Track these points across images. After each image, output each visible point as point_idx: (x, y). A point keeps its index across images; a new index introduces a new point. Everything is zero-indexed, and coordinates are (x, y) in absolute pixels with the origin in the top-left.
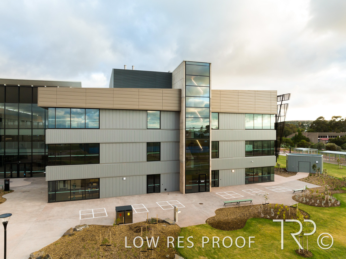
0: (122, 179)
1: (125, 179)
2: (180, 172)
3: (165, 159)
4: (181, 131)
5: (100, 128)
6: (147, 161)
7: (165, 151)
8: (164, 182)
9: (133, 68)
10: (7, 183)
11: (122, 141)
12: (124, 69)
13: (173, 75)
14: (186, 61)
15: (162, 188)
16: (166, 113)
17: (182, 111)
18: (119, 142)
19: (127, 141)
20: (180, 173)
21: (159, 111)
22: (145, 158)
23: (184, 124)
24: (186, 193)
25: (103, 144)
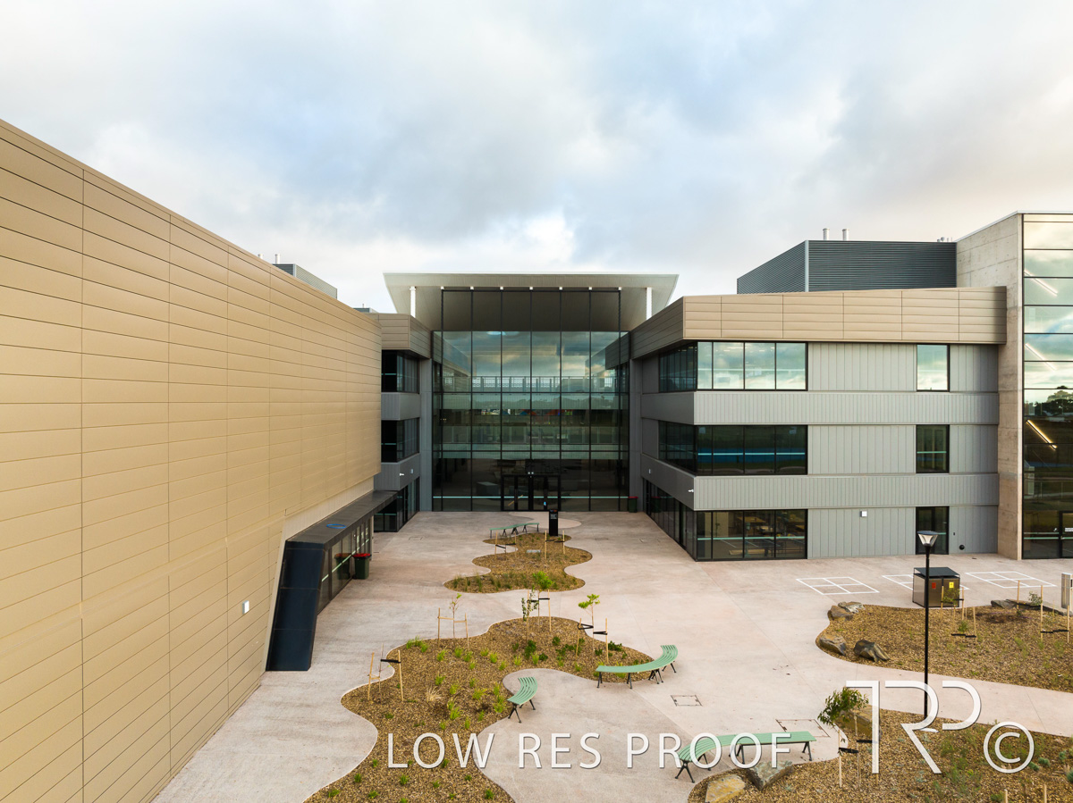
0: (858, 515)
1: (864, 514)
2: (1001, 505)
3: (962, 469)
4: (1003, 397)
5: (809, 389)
6: (917, 472)
7: (961, 449)
8: (959, 526)
9: (844, 236)
10: (553, 517)
11: (859, 422)
12: (822, 239)
13: (959, 248)
14: (1023, 215)
15: (954, 543)
16: (962, 349)
17: (1009, 344)
18: (851, 422)
19: (871, 422)
20: (997, 506)
21: (946, 347)
22: (911, 463)
23: (1020, 377)
24: (1023, 558)
25: (815, 427)
